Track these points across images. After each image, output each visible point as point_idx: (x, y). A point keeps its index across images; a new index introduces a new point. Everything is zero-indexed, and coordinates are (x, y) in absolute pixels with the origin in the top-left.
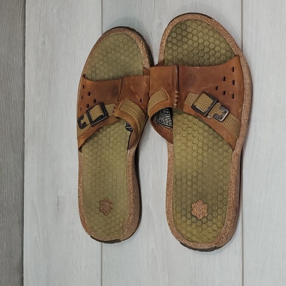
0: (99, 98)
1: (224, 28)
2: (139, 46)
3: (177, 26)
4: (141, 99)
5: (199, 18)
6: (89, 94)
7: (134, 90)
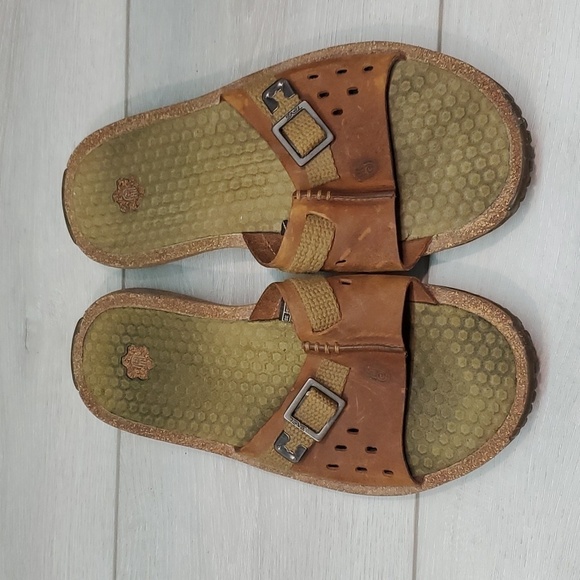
0: (346, 123)
1: (483, 463)
2: (482, 218)
3: (507, 352)
4: (344, 261)
5: (516, 411)
6: (353, 92)
7: (360, 239)
